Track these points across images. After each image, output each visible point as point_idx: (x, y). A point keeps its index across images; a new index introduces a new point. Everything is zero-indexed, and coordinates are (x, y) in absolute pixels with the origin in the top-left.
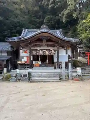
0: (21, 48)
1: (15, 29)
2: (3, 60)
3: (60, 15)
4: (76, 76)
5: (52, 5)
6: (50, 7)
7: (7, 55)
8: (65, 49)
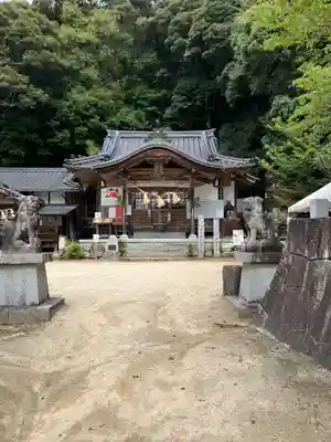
0: (103, 184)
1: (84, 125)
2: (55, 216)
3: (219, 78)
4: (233, 249)
5: (194, 50)
6: (187, 54)
7: (63, 202)
8: (217, 184)
